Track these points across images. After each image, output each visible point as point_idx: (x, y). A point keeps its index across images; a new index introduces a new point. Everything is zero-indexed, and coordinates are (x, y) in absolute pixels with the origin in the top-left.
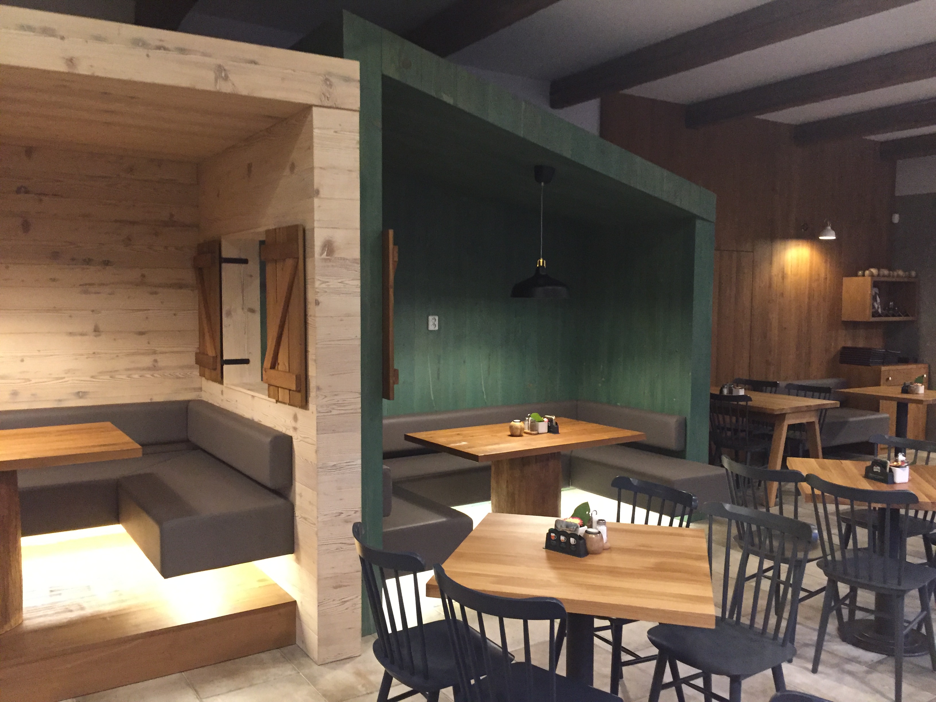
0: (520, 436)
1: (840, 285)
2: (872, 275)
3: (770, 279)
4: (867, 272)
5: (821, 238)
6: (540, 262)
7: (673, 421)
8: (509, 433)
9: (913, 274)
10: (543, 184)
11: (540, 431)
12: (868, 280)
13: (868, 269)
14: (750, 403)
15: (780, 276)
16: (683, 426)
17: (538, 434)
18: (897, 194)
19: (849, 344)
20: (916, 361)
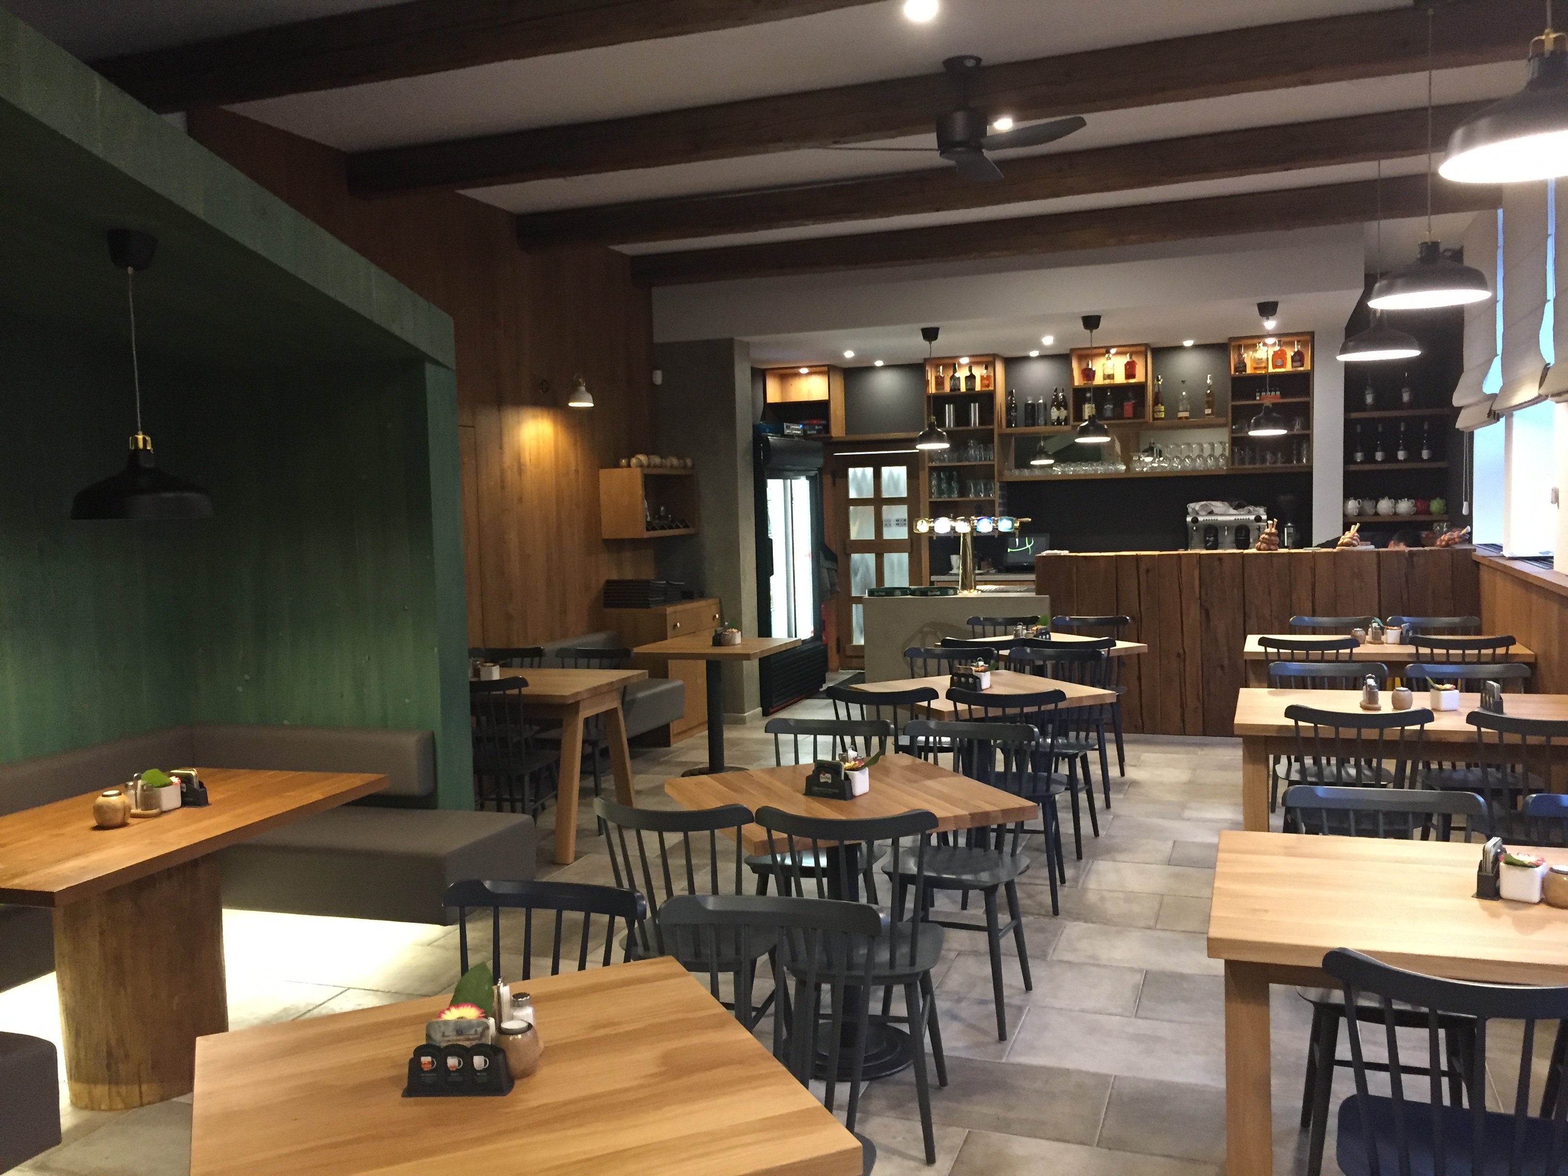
0: (124, 825)
1: (595, 483)
2: (641, 466)
3: (503, 472)
4: (634, 461)
5: (571, 404)
6: (136, 439)
7: (410, 742)
8: (94, 823)
9: (689, 462)
10: (130, 270)
11: (165, 807)
12: (637, 473)
13: (633, 457)
14: (525, 691)
15: (515, 469)
16: (430, 746)
17: (163, 813)
18: (657, 339)
19: (615, 576)
20: (702, 596)
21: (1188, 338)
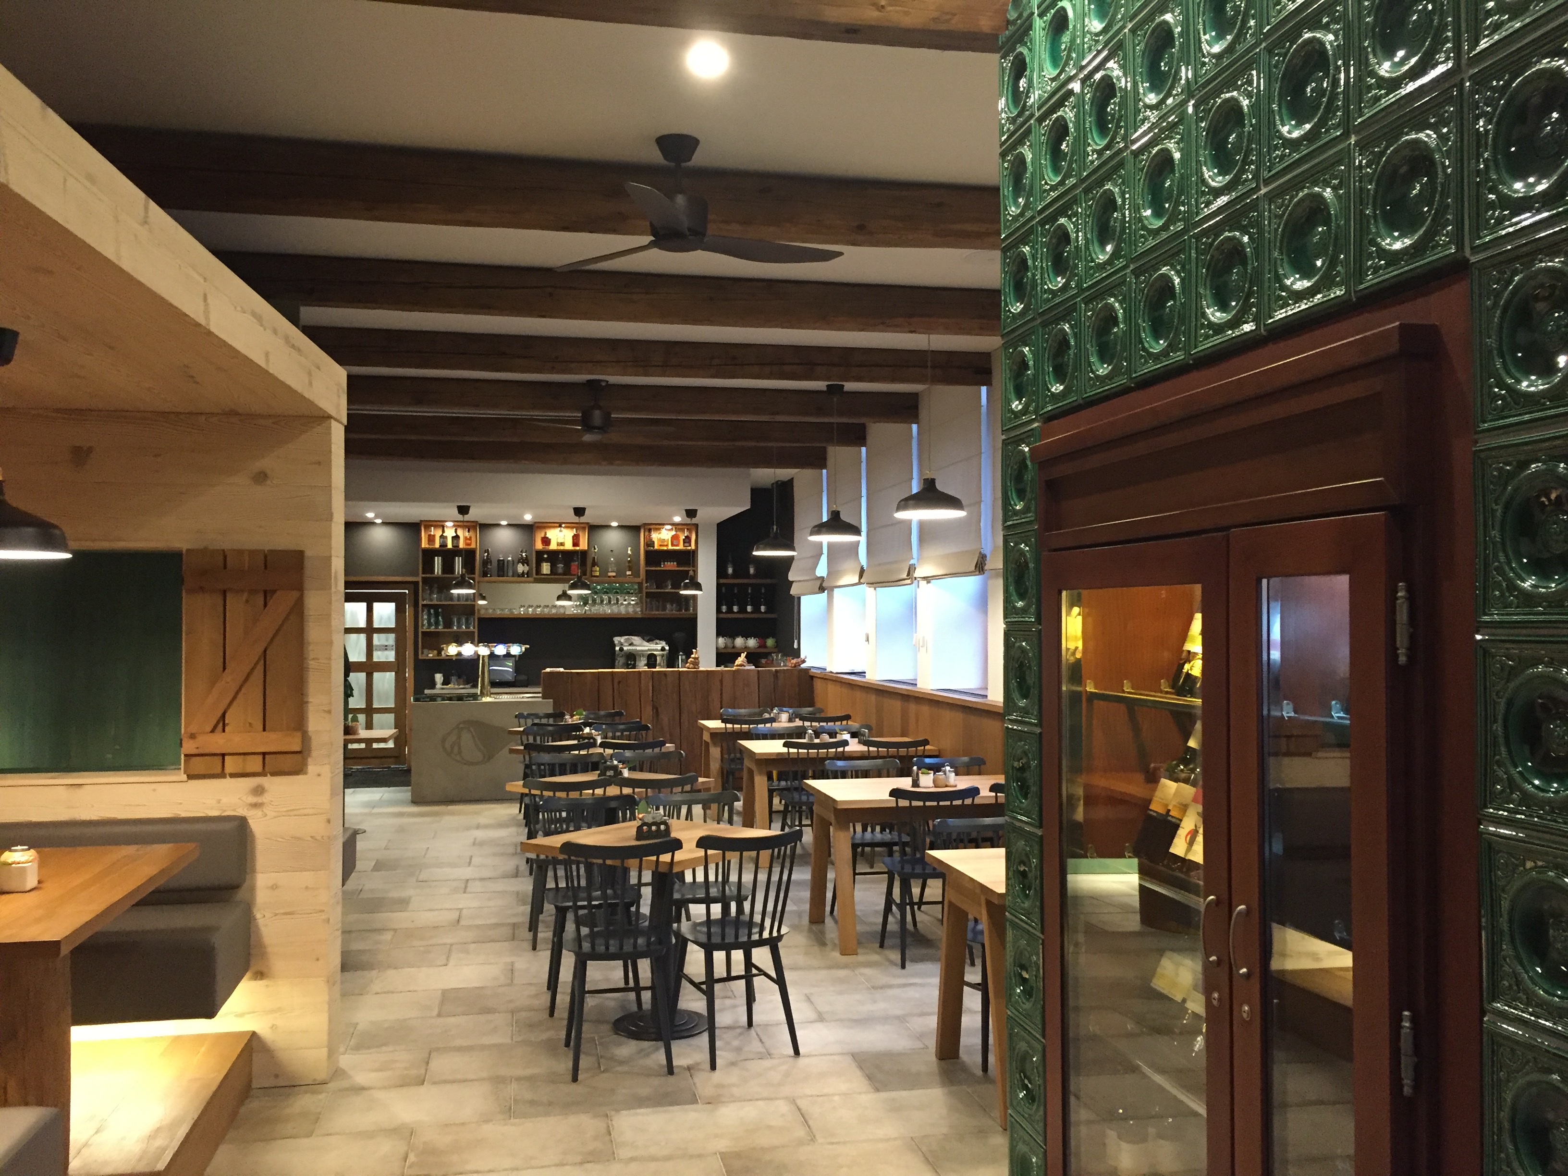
21: (614, 520)
